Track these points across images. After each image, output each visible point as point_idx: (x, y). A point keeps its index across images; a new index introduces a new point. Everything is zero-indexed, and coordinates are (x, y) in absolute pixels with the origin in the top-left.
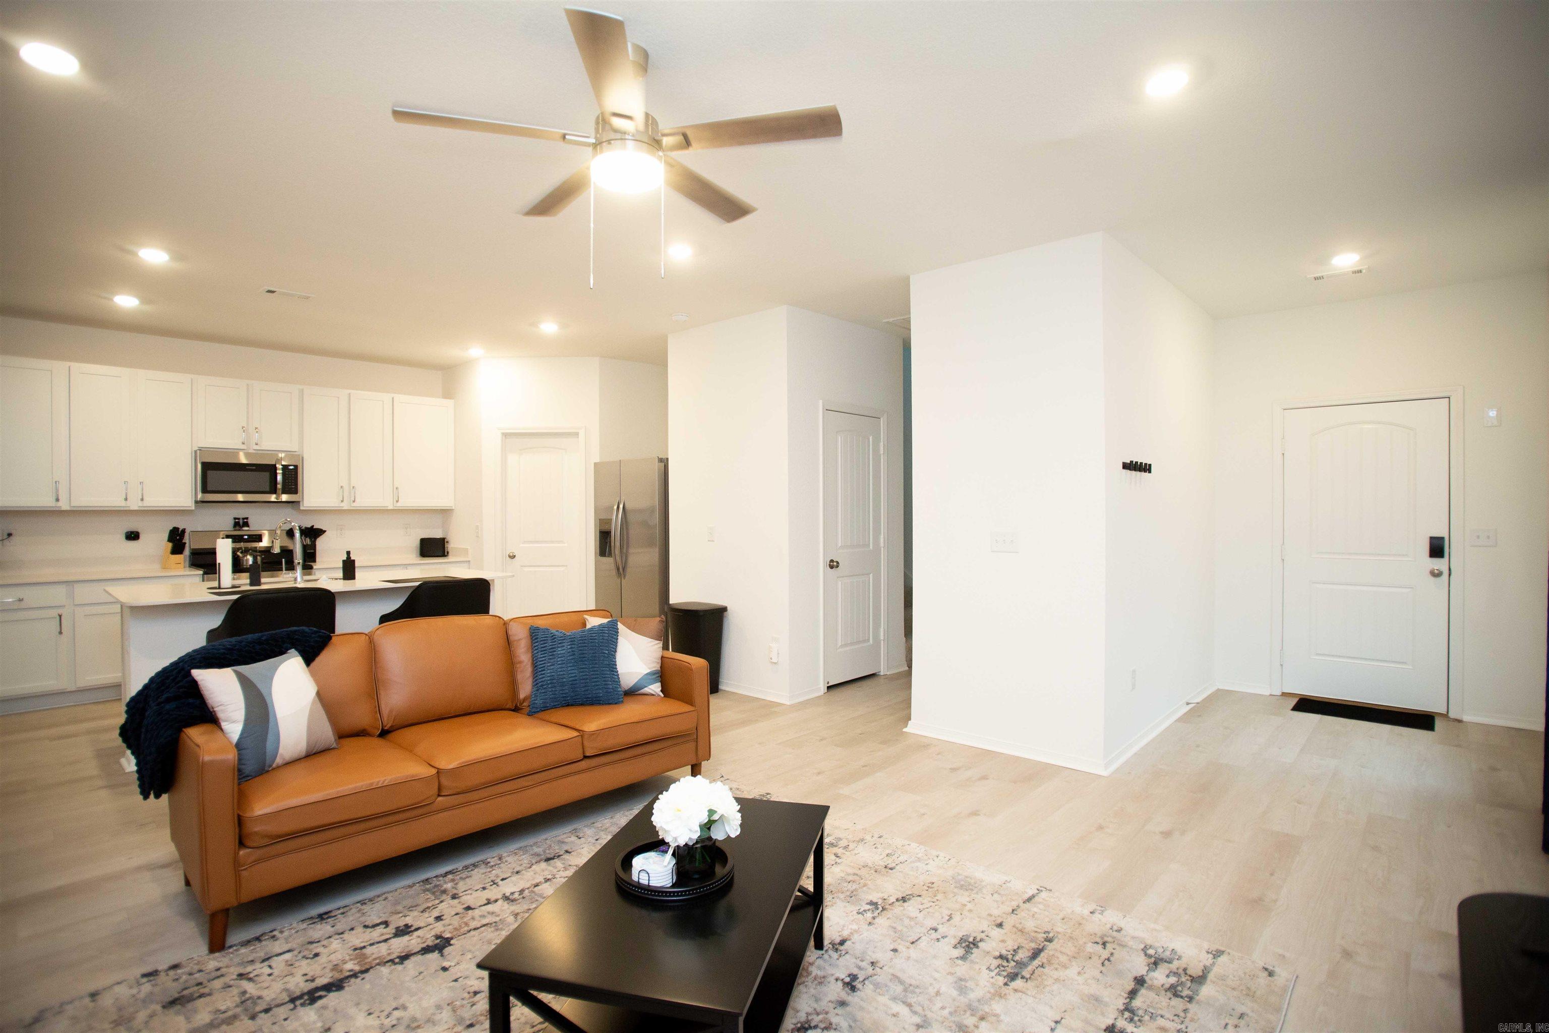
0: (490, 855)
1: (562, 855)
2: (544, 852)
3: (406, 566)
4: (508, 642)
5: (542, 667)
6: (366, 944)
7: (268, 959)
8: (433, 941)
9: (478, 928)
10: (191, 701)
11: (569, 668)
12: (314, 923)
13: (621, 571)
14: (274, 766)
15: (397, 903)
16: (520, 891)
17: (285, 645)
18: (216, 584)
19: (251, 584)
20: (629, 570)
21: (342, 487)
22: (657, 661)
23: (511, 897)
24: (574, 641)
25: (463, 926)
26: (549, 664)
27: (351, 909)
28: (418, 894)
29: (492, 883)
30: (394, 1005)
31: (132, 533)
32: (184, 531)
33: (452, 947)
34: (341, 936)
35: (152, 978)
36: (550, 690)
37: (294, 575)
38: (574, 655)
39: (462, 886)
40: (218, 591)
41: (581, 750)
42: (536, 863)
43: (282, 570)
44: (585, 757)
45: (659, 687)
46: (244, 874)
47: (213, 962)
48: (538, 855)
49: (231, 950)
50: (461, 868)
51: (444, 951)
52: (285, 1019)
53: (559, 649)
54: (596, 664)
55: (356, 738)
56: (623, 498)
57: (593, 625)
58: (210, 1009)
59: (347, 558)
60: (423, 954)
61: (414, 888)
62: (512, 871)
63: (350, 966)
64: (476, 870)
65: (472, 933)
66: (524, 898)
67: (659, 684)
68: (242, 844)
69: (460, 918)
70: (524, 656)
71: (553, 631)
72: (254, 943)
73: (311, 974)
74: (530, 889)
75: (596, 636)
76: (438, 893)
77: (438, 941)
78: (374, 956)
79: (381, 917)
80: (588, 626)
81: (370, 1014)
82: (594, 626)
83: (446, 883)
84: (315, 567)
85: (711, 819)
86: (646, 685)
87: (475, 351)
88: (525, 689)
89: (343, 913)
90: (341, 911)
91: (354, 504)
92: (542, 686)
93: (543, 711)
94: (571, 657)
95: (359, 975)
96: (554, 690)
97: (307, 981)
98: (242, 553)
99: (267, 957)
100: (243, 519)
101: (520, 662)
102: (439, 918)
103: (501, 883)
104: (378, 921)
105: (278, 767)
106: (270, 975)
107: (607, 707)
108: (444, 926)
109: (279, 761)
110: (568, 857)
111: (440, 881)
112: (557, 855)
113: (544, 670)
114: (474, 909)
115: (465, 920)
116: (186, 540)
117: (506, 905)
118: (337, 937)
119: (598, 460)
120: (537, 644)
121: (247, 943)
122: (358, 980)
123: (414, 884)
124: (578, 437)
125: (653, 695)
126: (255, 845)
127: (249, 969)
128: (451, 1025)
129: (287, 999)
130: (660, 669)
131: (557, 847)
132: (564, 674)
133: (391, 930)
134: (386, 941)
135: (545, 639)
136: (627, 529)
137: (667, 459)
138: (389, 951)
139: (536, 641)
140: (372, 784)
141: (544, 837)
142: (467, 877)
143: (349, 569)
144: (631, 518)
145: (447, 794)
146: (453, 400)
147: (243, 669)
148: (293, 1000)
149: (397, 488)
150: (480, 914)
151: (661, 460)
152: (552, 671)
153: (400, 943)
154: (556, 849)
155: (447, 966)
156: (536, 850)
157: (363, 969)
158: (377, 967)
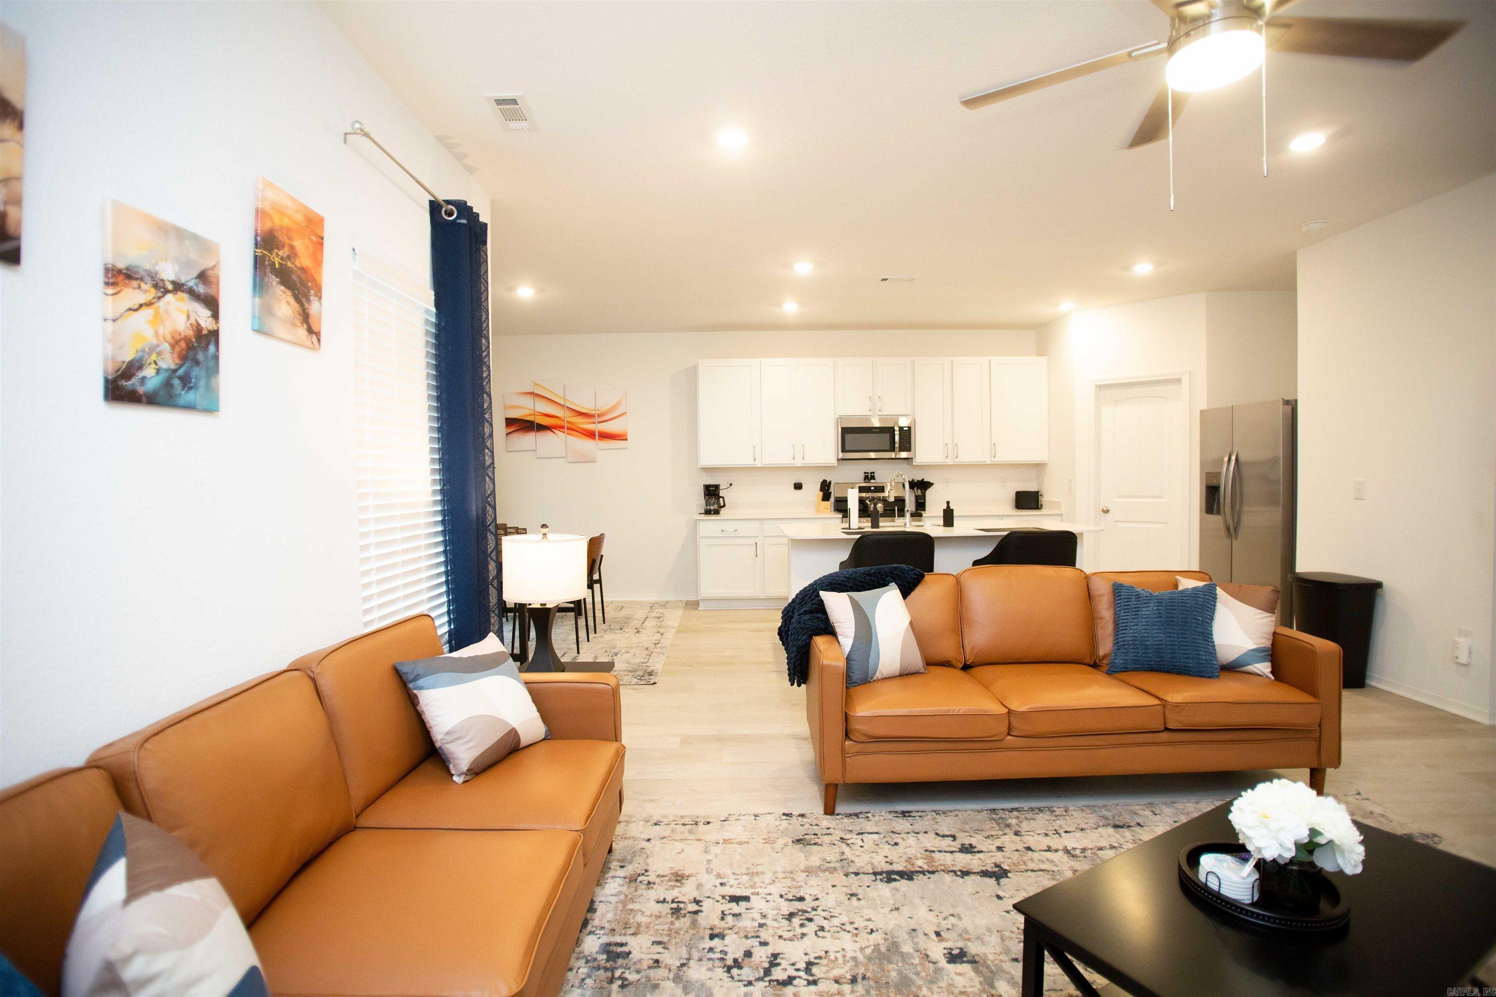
0: (1058, 804)
1: (1132, 827)
2: (1113, 817)
3: (1002, 517)
4: (1089, 596)
5: (1124, 626)
6: (935, 849)
7: (862, 833)
8: (992, 868)
9: (1035, 871)
10: (819, 615)
11: (1155, 631)
12: (898, 817)
13: (1232, 531)
14: (875, 678)
15: (965, 822)
16: (1082, 849)
17: (887, 579)
18: (847, 526)
19: (872, 527)
20: (1242, 531)
21: (946, 445)
22: (1266, 636)
23: (1072, 852)
24: (1162, 602)
25: (1021, 863)
26: (1132, 624)
27: (927, 815)
28: (985, 821)
29: (1055, 832)
30: (951, 912)
31: (798, 484)
32: (830, 483)
33: (1008, 879)
34: (917, 835)
35: (788, 818)
36: (1132, 651)
37: (904, 521)
38: (1161, 617)
39: (1025, 826)
40: (848, 531)
41: (1162, 721)
42: (1103, 826)
43: (895, 517)
44: (1167, 729)
45: (1268, 668)
46: (848, 760)
47: (826, 821)
48: (1106, 818)
49: (838, 817)
50: (1026, 809)
51: (1000, 880)
52: (868, 887)
53: (1144, 609)
54: (1187, 630)
55: (941, 668)
56: (1236, 449)
57: (1185, 588)
58: (820, 856)
59: (947, 507)
60: (981, 876)
61: (982, 813)
62: (1076, 826)
63: (920, 863)
64: (1040, 815)
65: (1029, 873)
66: (1085, 857)
67: (1269, 664)
68: (847, 735)
69: (1020, 855)
70: (1105, 611)
71: (1139, 590)
72: (853, 817)
73: (890, 858)
74: (1093, 851)
75: (1188, 600)
76: (1002, 826)
77: (997, 869)
78: (941, 862)
79: (950, 830)
80: (1181, 588)
81: (930, 910)
82: (1187, 589)
83: (1011, 818)
84: (924, 515)
85: (1315, 840)
86: (1251, 663)
87: (1066, 305)
88: (1106, 646)
89: (920, 817)
90: (920, 814)
91: (957, 460)
92: (1123, 645)
93: (1122, 671)
94: (1157, 620)
95: (927, 873)
96: (1136, 651)
97: (887, 862)
98: (869, 501)
99: (861, 832)
100: (871, 473)
101: (1101, 618)
102: (1000, 849)
103: (1063, 834)
104: (948, 833)
105: (878, 680)
106: (861, 847)
107: (1198, 679)
108: (1004, 857)
109: (878, 675)
110: (1139, 831)
111: (1006, 814)
112: (1127, 824)
113: (1126, 629)
114: (1034, 851)
115: (1024, 858)
116: (832, 490)
117: (1065, 858)
118: (914, 835)
119: (1204, 407)
120: (1119, 602)
121: (849, 815)
122: (925, 878)
123: (982, 811)
124: (1181, 384)
125: (1260, 675)
126: (856, 739)
127: (848, 836)
128: (998, 952)
129: (871, 871)
130: (1270, 646)
131: (1127, 817)
132: (1148, 637)
133: (957, 845)
134: (952, 852)
135: (1129, 597)
136: (1241, 485)
137: (1296, 401)
138: (953, 863)
139: (1119, 598)
140: (949, 710)
141: (1115, 802)
142: (1032, 819)
143: (948, 517)
144: (1246, 471)
145: (1015, 734)
146: (1046, 357)
147: (856, 595)
148: (875, 874)
149: (994, 445)
150: (1040, 858)
151: (1287, 402)
152: (1135, 631)
153: (963, 859)
154: (1127, 818)
155: (1002, 896)
156: (1105, 812)
157: (931, 870)
158: (942, 872)
